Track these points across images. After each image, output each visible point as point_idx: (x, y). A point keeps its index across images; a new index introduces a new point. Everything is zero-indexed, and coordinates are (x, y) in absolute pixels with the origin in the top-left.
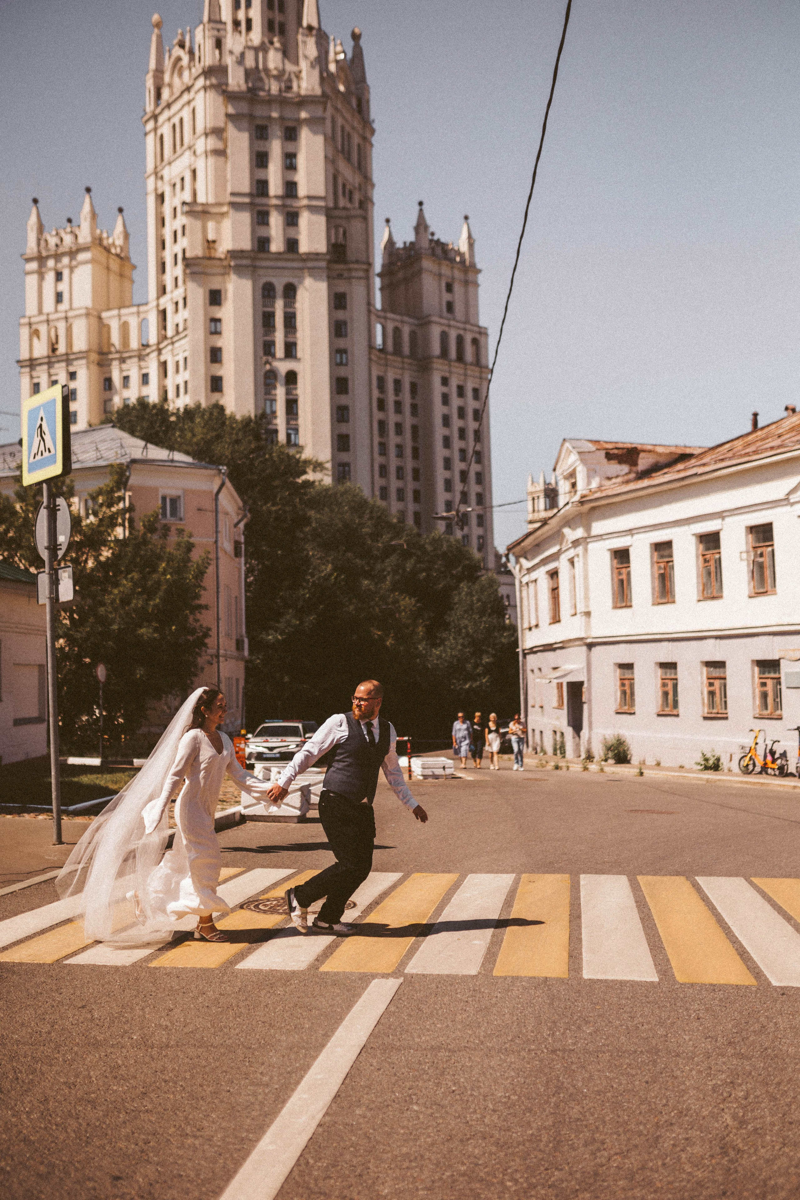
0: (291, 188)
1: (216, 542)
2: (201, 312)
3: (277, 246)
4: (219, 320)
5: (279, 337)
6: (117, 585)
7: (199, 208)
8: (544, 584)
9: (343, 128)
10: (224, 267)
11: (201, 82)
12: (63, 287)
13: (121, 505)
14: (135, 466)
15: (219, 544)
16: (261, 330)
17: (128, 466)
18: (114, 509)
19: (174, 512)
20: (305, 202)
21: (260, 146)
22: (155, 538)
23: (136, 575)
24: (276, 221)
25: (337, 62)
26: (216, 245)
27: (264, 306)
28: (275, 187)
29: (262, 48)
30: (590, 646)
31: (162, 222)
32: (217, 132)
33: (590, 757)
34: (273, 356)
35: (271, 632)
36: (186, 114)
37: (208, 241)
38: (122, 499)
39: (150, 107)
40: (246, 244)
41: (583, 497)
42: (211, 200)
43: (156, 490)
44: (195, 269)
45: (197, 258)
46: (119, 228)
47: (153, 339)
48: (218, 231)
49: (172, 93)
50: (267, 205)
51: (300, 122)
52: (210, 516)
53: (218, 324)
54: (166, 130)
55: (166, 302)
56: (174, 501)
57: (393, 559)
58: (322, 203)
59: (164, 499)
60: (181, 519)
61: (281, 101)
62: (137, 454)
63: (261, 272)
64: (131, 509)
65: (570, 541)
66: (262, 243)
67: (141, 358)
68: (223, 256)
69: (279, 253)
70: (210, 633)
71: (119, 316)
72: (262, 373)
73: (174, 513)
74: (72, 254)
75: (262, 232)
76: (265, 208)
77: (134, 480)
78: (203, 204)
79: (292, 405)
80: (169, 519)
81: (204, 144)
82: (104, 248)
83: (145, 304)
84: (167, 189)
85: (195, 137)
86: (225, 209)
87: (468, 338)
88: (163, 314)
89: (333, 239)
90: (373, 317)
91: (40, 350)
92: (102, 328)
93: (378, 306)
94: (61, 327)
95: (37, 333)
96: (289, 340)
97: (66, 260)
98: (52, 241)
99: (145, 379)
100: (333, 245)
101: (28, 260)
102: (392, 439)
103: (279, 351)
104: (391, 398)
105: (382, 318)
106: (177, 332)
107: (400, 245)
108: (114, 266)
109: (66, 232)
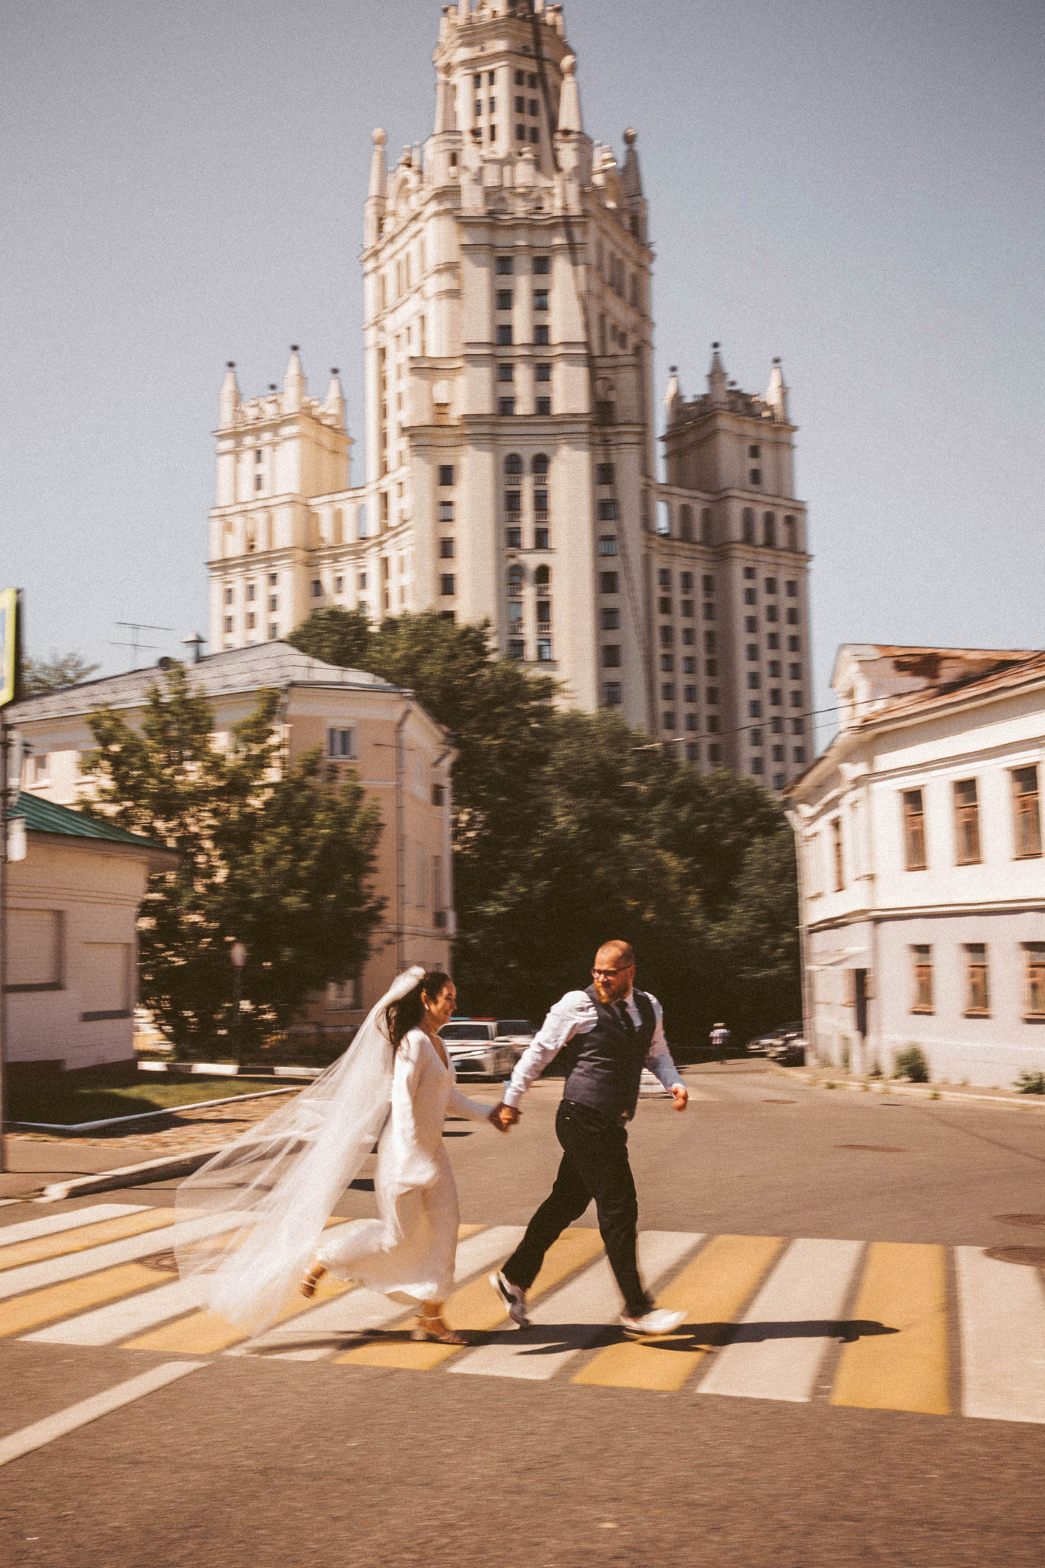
0: (541, 333)
1: (398, 787)
2: (429, 495)
3: (524, 407)
4: (449, 504)
5: (527, 523)
7: (428, 364)
8: (827, 838)
9: (612, 255)
10: (456, 436)
11: (433, 207)
12: (263, 469)
14: (295, 690)
15: (405, 788)
16: (504, 514)
17: (285, 691)
20: (560, 350)
21: (503, 282)
22: (317, 781)
24: (523, 375)
25: (604, 171)
26: (449, 409)
27: (508, 484)
28: (522, 334)
29: (508, 161)
30: (878, 920)
31: (383, 383)
32: (451, 268)
33: (877, 1074)
34: (519, 546)
35: (491, 902)
36: (413, 247)
37: (438, 405)
39: (370, 241)
41: (865, 720)
42: (444, 353)
43: (322, 720)
44: (424, 441)
45: (423, 426)
46: (333, 394)
47: (372, 529)
48: (450, 391)
49: (397, 224)
50: (511, 356)
51: (554, 249)
52: (391, 752)
53: (450, 508)
54: (389, 270)
55: (388, 484)
56: (345, 735)
57: (662, 807)
58: (583, 351)
59: (331, 731)
60: (354, 758)
61: (531, 226)
62: (299, 676)
63: (503, 441)
65: (848, 780)
66: (506, 405)
67: (358, 553)
68: (456, 423)
69: (527, 416)
70: (388, 903)
71: (332, 503)
72: (505, 570)
73: (345, 750)
74: (274, 427)
75: (505, 390)
76: (509, 360)
77: (293, 709)
78: (433, 359)
79: (543, 610)
80: (340, 759)
81: (435, 284)
82: (313, 418)
83: (363, 487)
84: (390, 344)
85: (424, 275)
86: (458, 363)
87: (780, 516)
88: (384, 498)
89: (598, 394)
90: (653, 493)
91: (234, 548)
92: (311, 518)
93: (661, 478)
94: (260, 518)
95: (230, 527)
96: (540, 526)
97: (267, 436)
98: (251, 412)
99: (363, 581)
100: (598, 402)
101: (221, 438)
102: (681, 650)
103: (528, 542)
104: (678, 596)
105: (666, 495)
106: (402, 520)
107: (690, 399)
108: (326, 440)
109: (267, 401)
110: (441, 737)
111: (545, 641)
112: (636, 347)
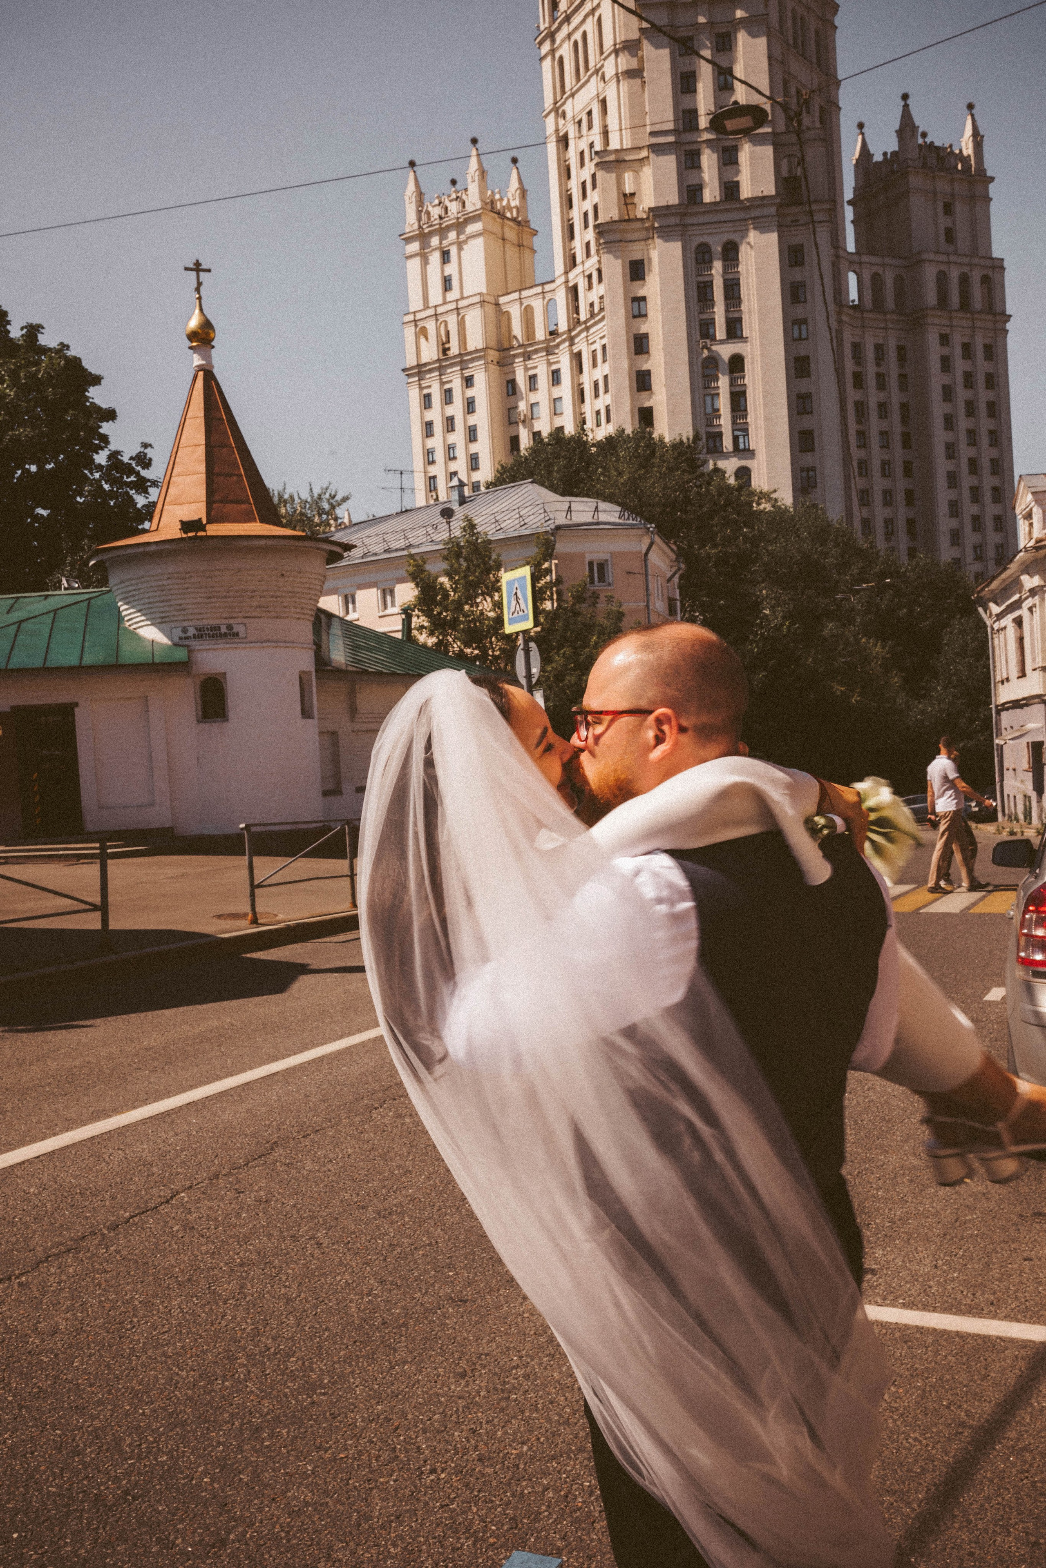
1: (647, 606)
2: (620, 291)
3: (710, 194)
4: (644, 299)
5: (719, 312)
7: (612, 157)
8: (1012, 632)
10: (647, 229)
12: (451, 269)
14: (561, 532)
15: (651, 607)
16: (695, 307)
17: (554, 534)
19: (602, 577)
21: (685, 65)
22: (584, 608)
23: (567, 650)
24: (709, 160)
26: (636, 200)
27: (699, 274)
28: (707, 116)
31: (566, 172)
32: (630, 47)
34: (713, 338)
36: (590, 27)
37: (625, 195)
38: (548, 571)
39: (545, 23)
40: (673, 198)
41: (1038, 541)
42: (627, 144)
43: (582, 555)
44: (610, 237)
45: (613, 222)
46: (514, 184)
47: (563, 325)
48: (637, 181)
50: (696, 142)
51: (735, 25)
52: (641, 578)
53: (642, 303)
54: (566, 51)
55: (576, 276)
56: (602, 566)
58: (766, 130)
59: (591, 564)
60: (609, 585)
62: (561, 520)
63: (693, 231)
64: (559, 581)
65: (1027, 589)
66: (693, 193)
67: (550, 350)
68: (645, 216)
69: (715, 204)
71: (521, 300)
72: (700, 360)
73: (602, 579)
74: (460, 226)
75: (692, 178)
76: (694, 147)
77: (560, 548)
78: (616, 151)
79: (738, 399)
80: (597, 586)
81: (614, 64)
82: (498, 213)
83: (553, 281)
84: (571, 129)
85: (603, 57)
86: (644, 153)
87: (976, 276)
88: (574, 291)
89: (785, 173)
90: (844, 264)
91: (430, 352)
92: (501, 317)
93: (851, 247)
94: (452, 320)
95: (424, 332)
96: (731, 315)
97: (452, 235)
98: (436, 212)
99: (555, 377)
100: (785, 179)
101: (408, 240)
102: (875, 425)
103: (720, 333)
104: (871, 370)
105: (855, 264)
106: (593, 315)
107: (878, 158)
108: (511, 234)
109: (451, 201)
110: (673, 556)
111: (741, 429)
112: (822, 110)
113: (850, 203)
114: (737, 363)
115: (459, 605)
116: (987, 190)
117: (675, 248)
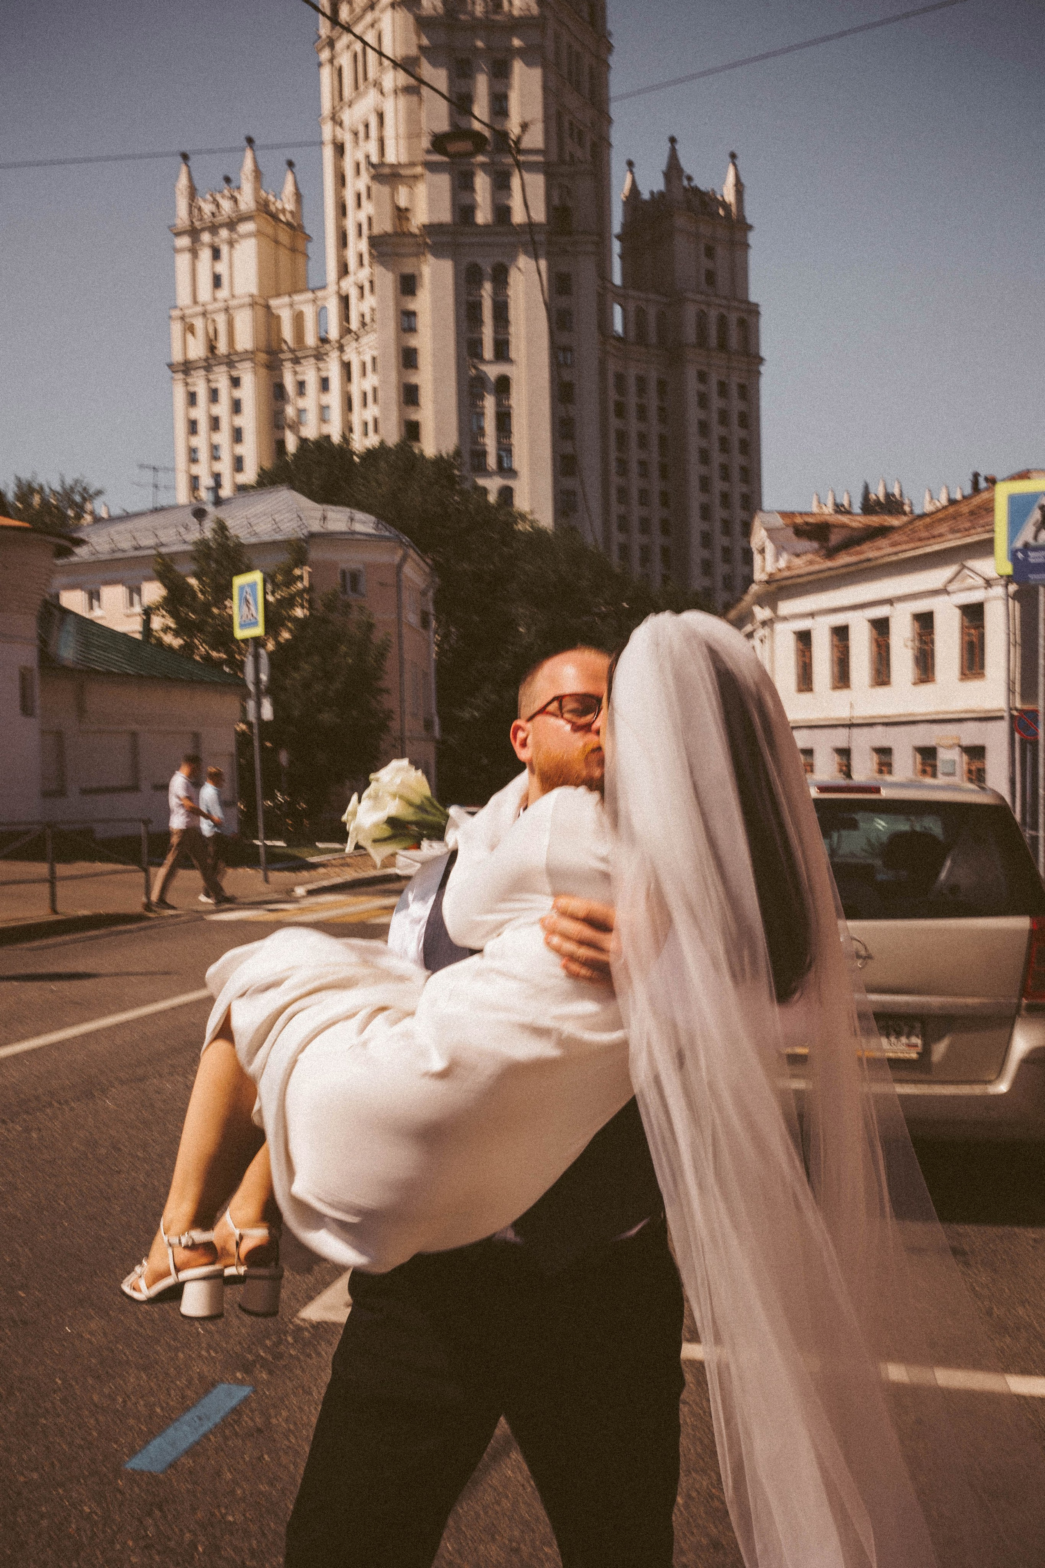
0: (500, 140)
1: (399, 618)
2: (391, 303)
3: (483, 216)
4: (413, 314)
5: (488, 333)
6: (296, 668)
7: (387, 171)
9: (570, 48)
10: (420, 246)
12: (222, 267)
13: (300, 585)
14: (315, 540)
15: (403, 620)
16: (464, 325)
17: (306, 542)
18: (293, 589)
19: (355, 588)
21: (462, 86)
22: (335, 616)
23: (316, 659)
24: (482, 183)
26: (410, 215)
27: (469, 294)
31: (341, 180)
32: (409, 65)
34: (481, 358)
35: (466, 708)
37: (398, 209)
38: (301, 578)
39: (324, 30)
40: (445, 216)
41: (771, 574)
42: (404, 159)
43: (335, 564)
44: (385, 250)
45: (386, 235)
46: (289, 188)
47: (333, 333)
48: (412, 197)
49: (352, 11)
50: (470, 164)
51: (512, 53)
52: (393, 589)
53: (412, 318)
54: (345, 60)
55: (349, 285)
56: (355, 576)
58: (540, 158)
59: (343, 573)
60: (362, 595)
61: (487, 26)
62: (315, 527)
63: (465, 251)
64: (310, 590)
65: (759, 620)
66: (466, 214)
67: (319, 357)
68: (415, 231)
69: (486, 226)
70: (394, 715)
71: (291, 305)
72: (467, 378)
74: (232, 224)
75: (465, 198)
76: (468, 169)
77: (312, 555)
78: (392, 166)
79: (504, 420)
80: (351, 597)
81: (391, 79)
82: (272, 215)
83: (324, 287)
84: (347, 138)
85: (382, 69)
86: (418, 171)
87: (733, 318)
88: (345, 301)
89: (556, 201)
90: (610, 296)
91: (197, 350)
92: (271, 320)
93: (617, 279)
94: (221, 320)
95: (191, 329)
96: (500, 337)
97: (224, 233)
98: (208, 208)
99: (324, 384)
100: (556, 209)
101: (178, 234)
102: (635, 454)
103: (488, 352)
104: (632, 401)
105: (622, 297)
106: (364, 324)
107: (646, 196)
108: (284, 237)
109: (223, 197)
110: (427, 570)
111: (505, 450)
112: (594, 145)
113: (618, 237)
114: (503, 385)
115: (206, 608)
116: (746, 236)
117: (446, 267)
